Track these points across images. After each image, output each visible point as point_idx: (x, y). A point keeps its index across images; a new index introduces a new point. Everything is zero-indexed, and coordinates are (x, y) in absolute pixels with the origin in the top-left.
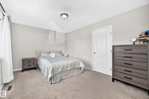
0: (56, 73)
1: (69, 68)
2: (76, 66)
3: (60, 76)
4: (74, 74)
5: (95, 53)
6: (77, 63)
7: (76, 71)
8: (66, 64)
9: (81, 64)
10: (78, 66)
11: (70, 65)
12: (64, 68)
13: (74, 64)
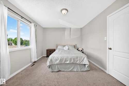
0: (54, 64)
1: (68, 62)
2: (78, 62)
3: (58, 67)
4: (75, 70)
5: (111, 49)
6: (79, 59)
7: (79, 66)
8: (65, 58)
9: (85, 60)
10: (80, 62)
11: (70, 59)
12: (62, 60)
13: (74, 59)
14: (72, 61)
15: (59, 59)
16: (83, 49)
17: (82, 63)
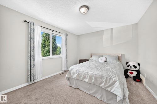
0: (72, 78)
4: (98, 97)
8: (83, 73)
9: (116, 86)
10: (107, 86)
11: (90, 76)
12: (80, 75)
13: (96, 78)
14: (93, 81)
15: (77, 72)
16: (139, 64)
17: (109, 90)
